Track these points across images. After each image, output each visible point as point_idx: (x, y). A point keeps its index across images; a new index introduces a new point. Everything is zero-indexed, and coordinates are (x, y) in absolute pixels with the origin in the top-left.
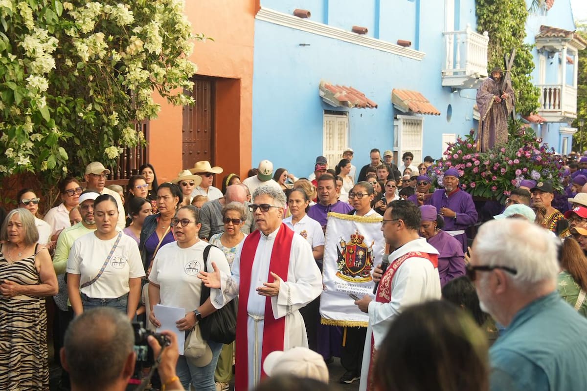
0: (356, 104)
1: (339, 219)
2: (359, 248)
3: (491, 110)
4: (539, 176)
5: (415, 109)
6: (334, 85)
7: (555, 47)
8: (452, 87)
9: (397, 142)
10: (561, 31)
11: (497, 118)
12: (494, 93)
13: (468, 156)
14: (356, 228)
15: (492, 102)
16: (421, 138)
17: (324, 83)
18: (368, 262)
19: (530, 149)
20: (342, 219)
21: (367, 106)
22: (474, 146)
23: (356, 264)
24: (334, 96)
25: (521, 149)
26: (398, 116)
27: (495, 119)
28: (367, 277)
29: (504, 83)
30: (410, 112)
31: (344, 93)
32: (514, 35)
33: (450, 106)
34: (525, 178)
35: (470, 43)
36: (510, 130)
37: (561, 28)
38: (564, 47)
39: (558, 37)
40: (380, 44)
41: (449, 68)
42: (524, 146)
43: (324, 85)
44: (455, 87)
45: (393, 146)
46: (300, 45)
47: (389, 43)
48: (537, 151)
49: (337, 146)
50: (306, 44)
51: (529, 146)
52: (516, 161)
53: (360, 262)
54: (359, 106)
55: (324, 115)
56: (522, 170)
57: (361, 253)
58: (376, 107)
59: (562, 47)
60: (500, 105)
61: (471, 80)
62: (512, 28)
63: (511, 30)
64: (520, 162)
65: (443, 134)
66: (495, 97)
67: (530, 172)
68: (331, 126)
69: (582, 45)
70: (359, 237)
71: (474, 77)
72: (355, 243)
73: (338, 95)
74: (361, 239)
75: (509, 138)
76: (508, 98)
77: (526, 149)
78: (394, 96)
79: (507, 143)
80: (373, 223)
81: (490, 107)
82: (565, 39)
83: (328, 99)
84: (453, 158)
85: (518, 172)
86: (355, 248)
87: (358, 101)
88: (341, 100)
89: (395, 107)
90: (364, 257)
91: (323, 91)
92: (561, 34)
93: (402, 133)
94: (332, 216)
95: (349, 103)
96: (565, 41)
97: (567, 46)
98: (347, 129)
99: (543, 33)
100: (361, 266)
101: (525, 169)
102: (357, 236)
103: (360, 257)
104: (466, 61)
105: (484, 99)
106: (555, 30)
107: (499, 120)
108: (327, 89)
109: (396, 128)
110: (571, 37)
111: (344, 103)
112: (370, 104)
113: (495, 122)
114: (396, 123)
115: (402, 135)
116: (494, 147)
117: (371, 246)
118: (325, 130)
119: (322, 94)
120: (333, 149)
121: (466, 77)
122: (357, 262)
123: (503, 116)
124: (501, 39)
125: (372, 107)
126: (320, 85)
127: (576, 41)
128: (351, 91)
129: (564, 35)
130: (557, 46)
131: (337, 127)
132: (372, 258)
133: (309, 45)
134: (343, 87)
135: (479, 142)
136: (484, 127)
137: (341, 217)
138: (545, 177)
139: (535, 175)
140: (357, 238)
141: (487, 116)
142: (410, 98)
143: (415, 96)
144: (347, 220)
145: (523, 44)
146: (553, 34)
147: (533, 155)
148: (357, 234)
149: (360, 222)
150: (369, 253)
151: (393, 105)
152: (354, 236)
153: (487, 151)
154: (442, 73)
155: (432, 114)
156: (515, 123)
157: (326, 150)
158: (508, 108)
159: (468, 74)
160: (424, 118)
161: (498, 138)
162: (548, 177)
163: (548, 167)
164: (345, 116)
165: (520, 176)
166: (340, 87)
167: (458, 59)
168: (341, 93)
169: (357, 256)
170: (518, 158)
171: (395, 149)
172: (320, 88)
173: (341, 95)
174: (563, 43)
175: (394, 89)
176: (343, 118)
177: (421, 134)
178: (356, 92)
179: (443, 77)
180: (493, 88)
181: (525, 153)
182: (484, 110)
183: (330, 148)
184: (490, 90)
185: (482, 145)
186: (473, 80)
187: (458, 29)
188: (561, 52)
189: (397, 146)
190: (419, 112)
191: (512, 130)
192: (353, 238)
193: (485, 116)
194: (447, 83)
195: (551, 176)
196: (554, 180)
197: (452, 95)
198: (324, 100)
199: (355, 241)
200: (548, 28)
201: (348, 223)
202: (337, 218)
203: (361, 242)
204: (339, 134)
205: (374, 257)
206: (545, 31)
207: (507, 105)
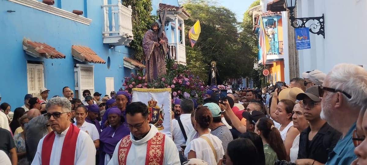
0: (52, 55)
1: (140, 92)
2: (154, 109)
3: (153, 52)
4: (189, 95)
5: (89, 59)
6: (33, 41)
7: (170, 18)
8: (110, 45)
9: (77, 83)
10: (173, 7)
11: (158, 57)
12: (155, 40)
13: (139, 85)
14: (151, 96)
15: (154, 46)
16: (92, 80)
17: (26, 40)
18: (161, 118)
19: (181, 78)
20: (142, 92)
21: (59, 57)
22: (143, 78)
23: (152, 120)
24: (35, 50)
25: (176, 78)
26: (77, 65)
27: (156, 58)
28: (160, 127)
29: (161, 33)
30: (85, 62)
31: (42, 47)
32: (145, 8)
33: (109, 58)
34: (180, 98)
35: (121, 13)
36: (168, 66)
37: (172, 5)
38: (176, 18)
39: (172, 11)
40: (62, 13)
41: (107, 31)
42: (177, 76)
43: (26, 42)
44: (112, 44)
45: (75, 86)
46: (8, 11)
47: (67, 12)
48: (187, 79)
49: (37, 87)
50: (12, 11)
51: (181, 75)
52: (172, 86)
53: (155, 118)
54: (54, 57)
55: (27, 64)
56: (177, 92)
57: (155, 112)
58: (65, 57)
59: (174, 18)
60: (159, 49)
61: (123, 39)
62: (144, 4)
63: (144, 5)
64: (176, 87)
65: (106, 78)
66: (155, 42)
67: (183, 93)
68: (32, 72)
69: (187, 16)
70: (154, 102)
71: (125, 37)
72: (151, 106)
73: (37, 49)
74: (155, 103)
75: (167, 71)
76: (164, 43)
77: (179, 78)
78: (73, 50)
79: (166, 75)
80: (162, 92)
81: (152, 50)
82: (177, 12)
83: (30, 52)
84: (129, 87)
85: (175, 94)
86: (152, 109)
87: (53, 53)
88: (40, 52)
89: (74, 58)
90: (158, 115)
91: (26, 46)
92: (173, 9)
93: (80, 77)
94: (135, 90)
95: (47, 54)
96: (176, 13)
97: (178, 17)
98: (43, 74)
99: (162, 9)
100: (156, 121)
101: (179, 92)
102: (152, 101)
103: (155, 115)
104: (119, 26)
105: (148, 44)
106: (169, 6)
107: (159, 59)
108: (29, 45)
109: (76, 74)
110: (180, 11)
111: (43, 55)
112: (60, 56)
113: (157, 60)
114: (75, 70)
115: (80, 78)
116: (157, 77)
117: (162, 107)
118: (29, 76)
119: (25, 48)
120: (35, 90)
121: (120, 37)
122: (153, 118)
123: (161, 56)
124: (138, 11)
125: (62, 57)
126: (23, 42)
127: (183, 13)
128: (46, 47)
129: (176, 10)
130: (171, 17)
131: (36, 73)
132: (163, 115)
133: (14, 11)
134: (39, 43)
135: (146, 75)
136: (149, 65)
137: (141, 91)
138: (193, 96)
139: (186, 95)
140: (152, 103)
141: (150, 56)
142: (85, 52)
143: (88, 50)
144: (145, 92)
145: (151, 15)
146: (168, 9)
147: (184, 81)
148: (152, 100)
149: (154, 92)
150: (161, 112)
151: (73, 56)
152: (150, 102)
153: (153, 81)
154: (103, 34)
155: (100, 62)
156: (171, 61)
157: (30, 90)
158: (165, 50)
159: (121, 34)
160: (94, 66)
161: (160, 71)
162: (195, 96)
163: (194, 89)
164: (41, 65)
165: (176, 96)
166: (37, 43)
167: (114, 24)
168: (39, 47)
169: (153, 114)
170: (174, 84)
171: (76, 89)
172: (24, 43)
173: (41, 48)
174: (175, 15)
175: (73, 45)
176: (41, 67)
177: (93, 78)
178: (49, 47)
179: (103, 37)
180: (153, 37)
181: (178, 81)
182: (148, 52)
183: (33, 88)
184: (152, 38)
185: (149, 77)
186: (125, 39)
187: (111, 4)
188: (174, 21)
189: (78, 87)
190: (92, 61)
191: (169, 66)
192: (150, 103)
193: (149, 57)
194: (106, 41)
195: (197, 95)
196: (200, 98)
197: (110, 50)
198: (26, 53)
199: (151, 105)
200: (165, 5)
201: (147, 93)
202: (138, 91)
203: (155, 105)
204: (38, 79)
205: (164, 114)
206: (163, 7)
207: (164, 48)
